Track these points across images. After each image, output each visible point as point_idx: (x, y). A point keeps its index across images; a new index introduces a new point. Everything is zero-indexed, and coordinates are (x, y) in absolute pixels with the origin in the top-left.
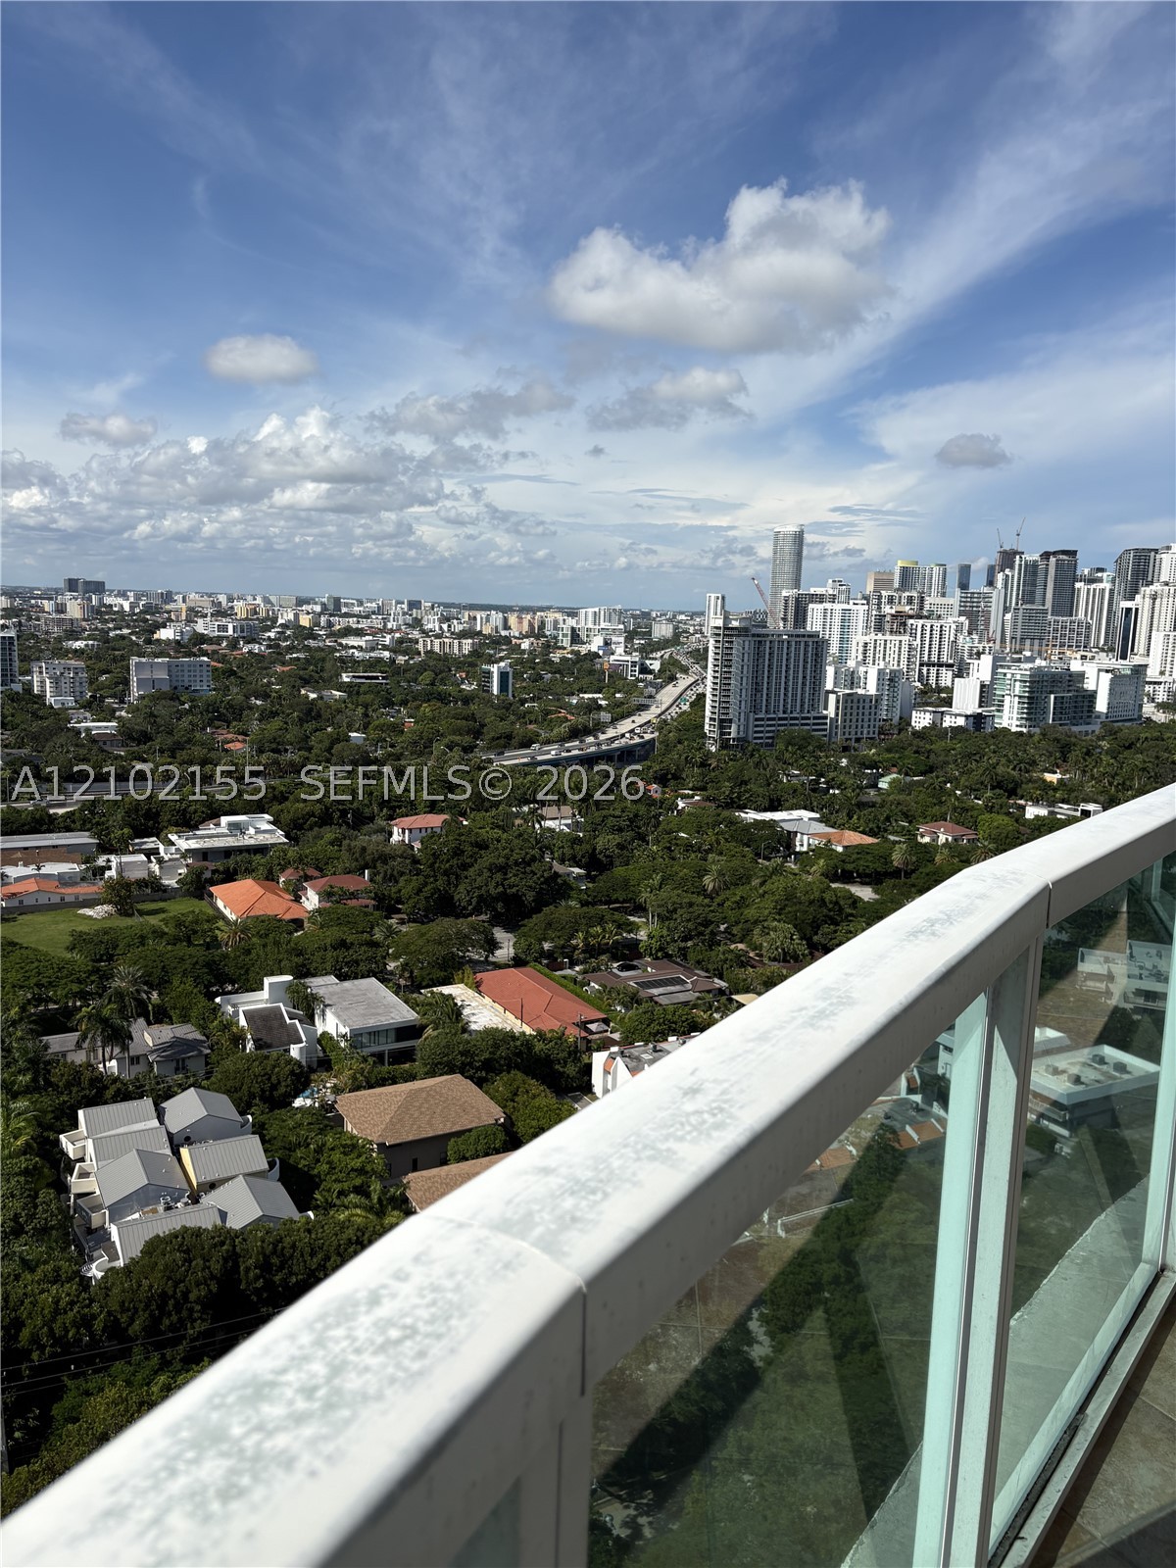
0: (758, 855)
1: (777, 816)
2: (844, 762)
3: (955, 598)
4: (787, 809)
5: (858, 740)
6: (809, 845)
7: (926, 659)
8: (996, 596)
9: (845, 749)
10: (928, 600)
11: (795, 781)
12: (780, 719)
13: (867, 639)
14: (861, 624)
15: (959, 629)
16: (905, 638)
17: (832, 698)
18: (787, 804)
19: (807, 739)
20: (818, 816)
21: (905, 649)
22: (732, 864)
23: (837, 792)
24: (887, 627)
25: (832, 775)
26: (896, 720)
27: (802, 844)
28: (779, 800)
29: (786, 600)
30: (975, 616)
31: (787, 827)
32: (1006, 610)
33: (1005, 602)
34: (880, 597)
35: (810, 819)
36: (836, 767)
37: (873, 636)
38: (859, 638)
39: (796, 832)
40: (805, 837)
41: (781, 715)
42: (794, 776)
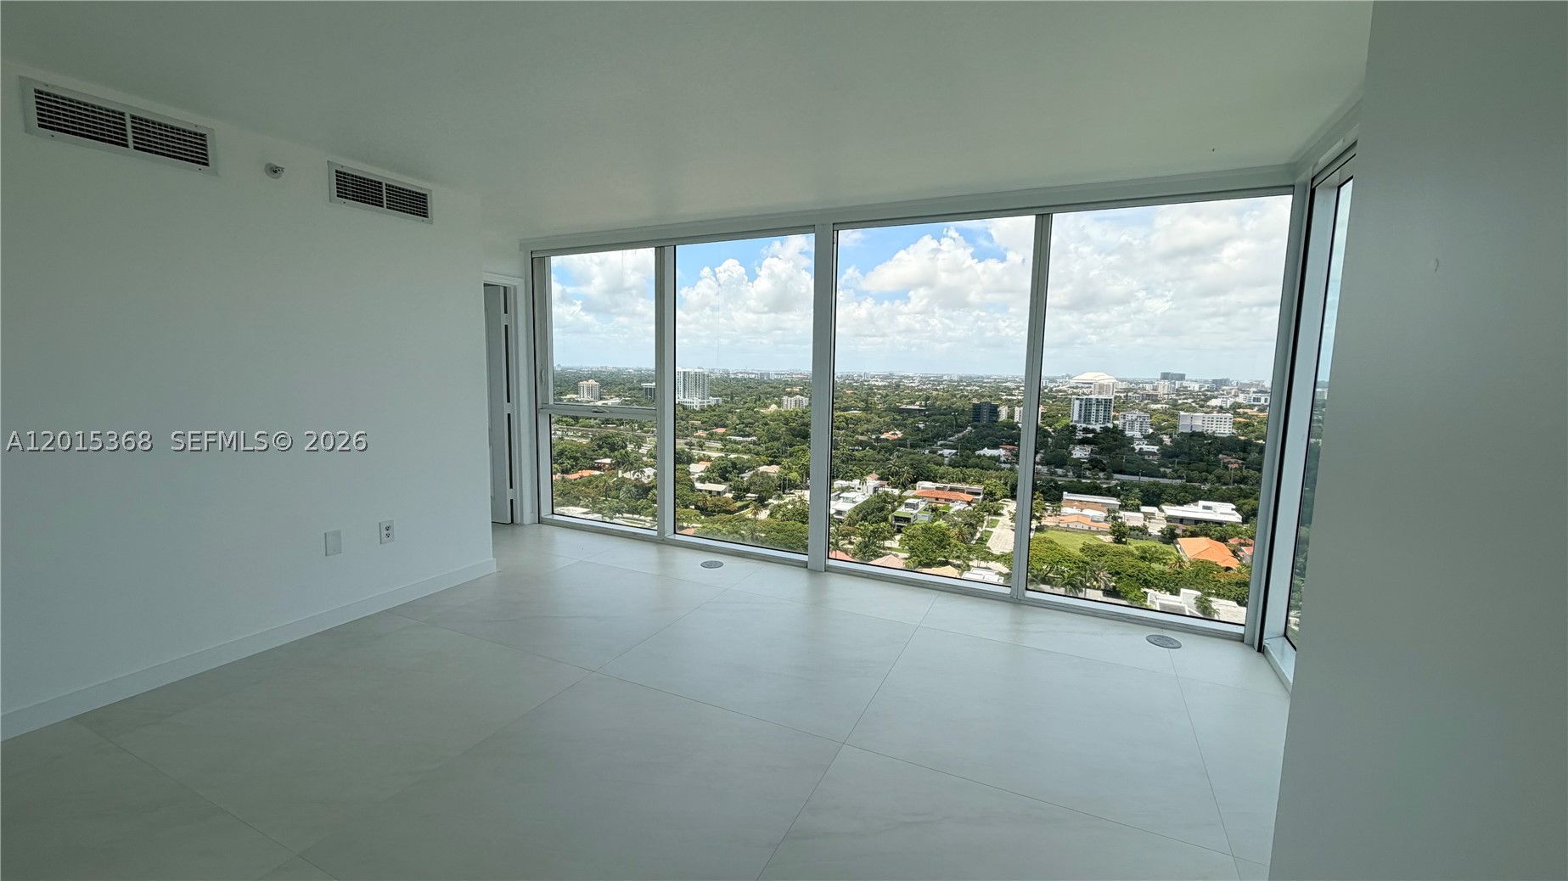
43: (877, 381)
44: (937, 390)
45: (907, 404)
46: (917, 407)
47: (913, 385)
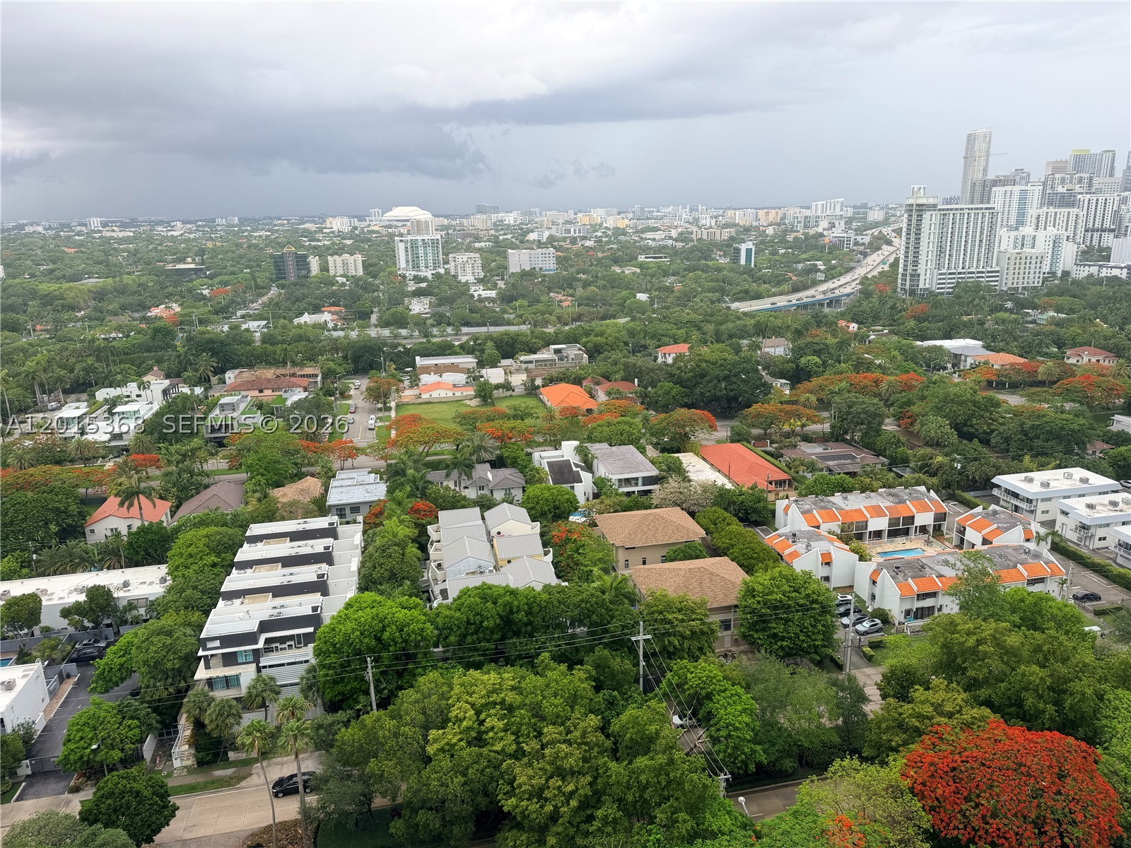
10: (1096, 181)
12: (959, 274)
13: (1040, 212)
14: (1035, 201)
15: (1122, 201)
16: (1074, 210)
20: (982, 343)
21: (1073, 218)
24: (1058, 202)
34: (1054, 179)
37: (1045, 209)
38: (1033, 211)
41: (960, 271)
43: (113, 231)
44: (211, 239)
45: (174, 261)
46: (192, 266)
47: (175, 234)
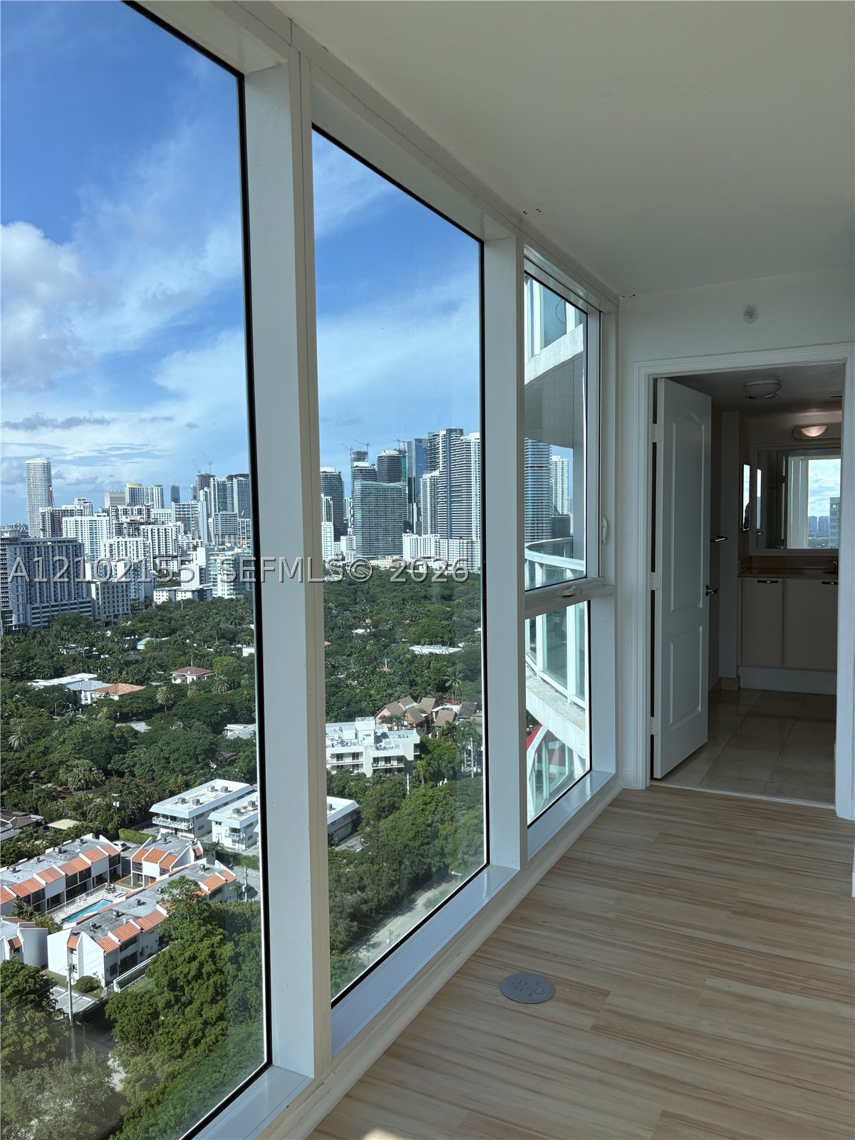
0: (52, 713)
1: (63, 680)
2: (109, 633)
3: (171, 509)
4: (70, 675)
5: (116, 616)
6: (92, 699)
7: (157, 553)
8: (201, 507)
9: (107, 624)
10: (153, 511)
11: (72, 652)
12: (53, 606)
13: (111, 541)
14: (105, 531)
15: (178, 531)
16: (140, 539)
17: (93, 586)
18: (69, 671)
19: (78, 619)
20: (96, 676)
21: (141, 547)
22: (32, 724)
23: (107, 656)
24: (125, 531)
25: (100, 644)
26: (142, 599)
27: (86, 699)
28: (62, 668)
29: (43, 515)
30: (187, 520)
31: (73, 688)
32: (209, 516)
33: (207, 510)
34: (117, 510)
35: (90, 679)
36: (103, 637)
37: (115, 539)
38: (105, 541)
39: (80, 691)
40: (88, 694)
41: (54, 603)
42: (71, 649)
